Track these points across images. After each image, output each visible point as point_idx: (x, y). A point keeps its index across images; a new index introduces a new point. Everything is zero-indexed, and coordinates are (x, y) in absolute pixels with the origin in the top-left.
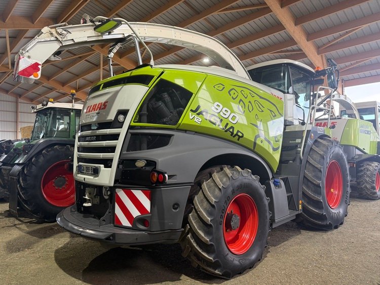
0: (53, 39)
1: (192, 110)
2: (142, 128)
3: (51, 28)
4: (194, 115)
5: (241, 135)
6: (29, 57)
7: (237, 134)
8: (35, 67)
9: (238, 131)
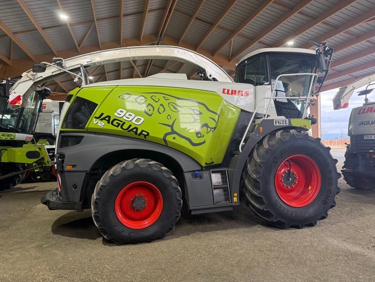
0: (28, 79)
1: (96, 117)
2: (68, 132)
3: (28, 72)
4: (98, 120)
5: (146, 134)
6: (15, 93)
7: (141, 133)
8: (18, 98)
9: (143, 131)
